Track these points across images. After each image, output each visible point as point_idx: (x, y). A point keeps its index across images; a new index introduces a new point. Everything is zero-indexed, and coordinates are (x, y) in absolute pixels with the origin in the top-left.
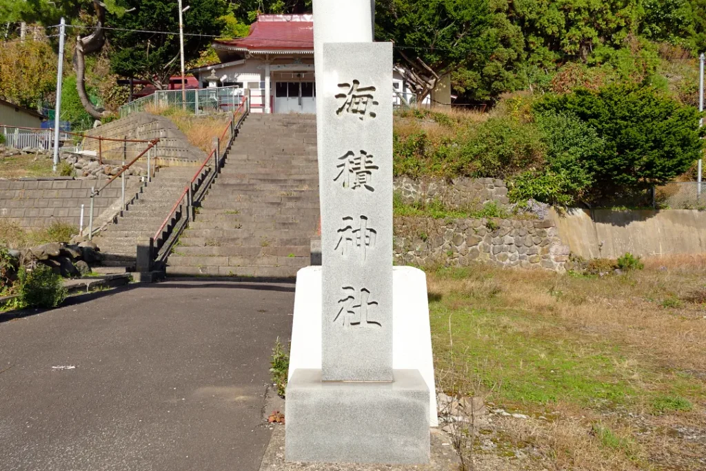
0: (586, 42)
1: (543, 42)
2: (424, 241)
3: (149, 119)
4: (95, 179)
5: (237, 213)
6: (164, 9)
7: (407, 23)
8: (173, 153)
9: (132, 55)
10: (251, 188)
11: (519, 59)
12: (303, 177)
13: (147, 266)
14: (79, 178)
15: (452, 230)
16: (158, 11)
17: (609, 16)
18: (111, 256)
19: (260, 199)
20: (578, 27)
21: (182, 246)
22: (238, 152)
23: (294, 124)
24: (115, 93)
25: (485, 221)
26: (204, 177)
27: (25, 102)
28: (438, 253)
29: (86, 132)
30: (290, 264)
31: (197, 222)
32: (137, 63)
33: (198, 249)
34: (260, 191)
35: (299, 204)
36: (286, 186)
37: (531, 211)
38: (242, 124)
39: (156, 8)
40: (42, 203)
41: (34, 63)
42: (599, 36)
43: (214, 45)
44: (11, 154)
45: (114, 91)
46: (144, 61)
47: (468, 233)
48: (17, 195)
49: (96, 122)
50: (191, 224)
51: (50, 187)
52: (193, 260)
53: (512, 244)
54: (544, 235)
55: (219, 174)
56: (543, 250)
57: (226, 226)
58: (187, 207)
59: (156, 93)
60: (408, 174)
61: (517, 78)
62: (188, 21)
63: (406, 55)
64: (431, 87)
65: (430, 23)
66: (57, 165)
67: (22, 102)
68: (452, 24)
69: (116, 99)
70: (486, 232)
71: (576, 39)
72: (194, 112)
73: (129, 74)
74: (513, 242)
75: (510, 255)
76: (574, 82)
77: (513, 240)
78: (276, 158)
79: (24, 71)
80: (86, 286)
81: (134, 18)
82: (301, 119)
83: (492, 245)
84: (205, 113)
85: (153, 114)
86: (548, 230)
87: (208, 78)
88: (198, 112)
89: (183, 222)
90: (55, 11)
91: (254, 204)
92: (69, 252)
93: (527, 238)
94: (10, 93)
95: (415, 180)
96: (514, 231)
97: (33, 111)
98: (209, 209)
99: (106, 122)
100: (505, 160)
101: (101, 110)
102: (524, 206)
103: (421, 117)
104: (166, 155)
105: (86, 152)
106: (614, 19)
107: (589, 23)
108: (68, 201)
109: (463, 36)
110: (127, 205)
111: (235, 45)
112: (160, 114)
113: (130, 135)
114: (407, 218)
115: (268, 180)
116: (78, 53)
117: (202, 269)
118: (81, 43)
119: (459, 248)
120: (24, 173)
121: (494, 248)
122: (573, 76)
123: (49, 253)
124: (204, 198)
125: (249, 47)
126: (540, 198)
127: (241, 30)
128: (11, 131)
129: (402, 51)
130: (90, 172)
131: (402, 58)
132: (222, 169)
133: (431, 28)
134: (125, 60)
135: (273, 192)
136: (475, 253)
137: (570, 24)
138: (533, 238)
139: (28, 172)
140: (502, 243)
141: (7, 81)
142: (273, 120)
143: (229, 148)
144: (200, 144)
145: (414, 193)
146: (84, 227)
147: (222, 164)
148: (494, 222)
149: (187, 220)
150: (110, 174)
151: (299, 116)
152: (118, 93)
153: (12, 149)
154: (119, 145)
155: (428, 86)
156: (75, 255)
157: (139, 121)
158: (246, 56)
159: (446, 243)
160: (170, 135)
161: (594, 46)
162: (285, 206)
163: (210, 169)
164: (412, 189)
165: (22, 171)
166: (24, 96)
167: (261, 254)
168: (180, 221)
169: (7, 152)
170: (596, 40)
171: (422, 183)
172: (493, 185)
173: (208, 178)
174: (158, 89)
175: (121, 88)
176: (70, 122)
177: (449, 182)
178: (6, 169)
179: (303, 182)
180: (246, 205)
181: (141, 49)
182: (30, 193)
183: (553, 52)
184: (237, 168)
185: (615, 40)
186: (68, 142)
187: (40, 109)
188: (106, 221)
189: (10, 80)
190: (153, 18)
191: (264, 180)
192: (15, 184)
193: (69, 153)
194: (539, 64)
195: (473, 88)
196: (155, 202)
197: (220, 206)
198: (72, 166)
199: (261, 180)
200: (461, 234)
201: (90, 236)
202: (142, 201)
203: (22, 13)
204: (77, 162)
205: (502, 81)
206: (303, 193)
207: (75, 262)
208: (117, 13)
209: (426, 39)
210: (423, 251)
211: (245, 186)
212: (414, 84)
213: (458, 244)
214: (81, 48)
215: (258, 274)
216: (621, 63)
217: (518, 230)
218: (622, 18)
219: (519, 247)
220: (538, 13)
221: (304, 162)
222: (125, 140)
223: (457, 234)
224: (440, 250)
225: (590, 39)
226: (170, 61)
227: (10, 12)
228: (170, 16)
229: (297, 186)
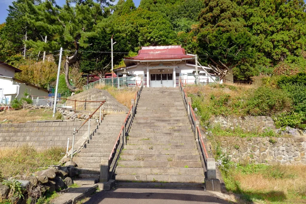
0: (283, 54)
1: (264, 54)
2: (237, 149)
3: (97, 91)
4: (73, 121)
5: (148, 139)
6: (105, 43)
7: (214, 46)
8: (109, 107)
9: (90, 64)
10: (152, 125)
11: (255, 62)
12: (178, 118)
13: (107, 178)
14: (65, 121)
15: (251, 144)
16: (102, 45)
17: (292, 43)
18: (84, 170)
19: (159, 131)
20: (279, 48)
21: (122, 161)
22: (141, 106)
23: (166, 92)
24: (80, 81)
25: (268, 139)
26: (128, 119)
27: (43, 86)
28: (245, 156)
29: (68, 98)
30: (187, 173)
31: (128, 145)
32: (92, 67)
33: (132, 163)
34: (158, 126)
35: (181, 133)
36: (171, 123)
37: (288, 133)
38: (141, 92)
39: (101, 43)
40: (47, 134)
41: (47, 70)
42: (289, 51)
43: (124, 59)
44: (34, 109)
45: (80, 80)
46: (95, 66)
47: (260, 145)
48: (34, 130)
49: (73, 93)
50: (125, 147)
51: (51, 125)
52: (130, 170)
53: (284, 151)
54: (301, 146)
55: (134, 117)
56: (301, 154)
57: (144, 147)
58: (123, 137)
59: (100, 80)
60: (222, 115)
61: (255, 70)
62: (115, 48)
63: (214, 60)
64: (225, 74)
65: (225, 45)
66: (55, 114)
67: (41, 86)
68: (235, 46)
69: (80, 83)
70: (269, 145)
71: (279, 53)
72: (117, 87)
73: (88, 72)
74: (285, 149)
75: (283, 157)
76: (286, 71)
77: (284, 148)
78: (161, 109)
79: (43, 73)
80: (72, 201)
81: (91, 48)
82: (168, 89)
83: (273, 151)
84: (122, 88)
85: (99, 89)
86: (302, 143)
87: (123, 72)
88: (119, 87)
89: (121, 145)
90: (58, 46)
91: (157, 134)
92: (61, 172)
93: (292, 148)
94: (37, 82)
95: (226, 117)
96: (284, 144)
97: (45, 90)
98: (133, 137)
99: (77, 93)
100: (271, 107)
101: (75, 88)
102: (285, 130)
103: (223, 88)
104: (106, 108)
105: (68, 107)
106: (295, 44)
107: (283, 46)
108: (59, 132)
109: (240, 51)
110: (91, 136)
111: (133, 59)
112: (102, 89)
113: (88, 98)
114: (226, 137)
115: (161, 120)
116: (67, 63)
117: (137, 177)
118: (68, 59)
119: (256, 153)
120: (39, 118)
121: (274, 153)
122: (285, 68)
123: (49, 177)
124: (129, 131)
125: (140, 60)
126: (291, 126)
127: (132, 54)
128: (35, 98)
129: (212, 58)
130: (70, 117)
131: (212, 61)
132: (135, 115)
133: (225, 47)
134: (87, 66)
135: (165, 127)
136: (265, 156)
137: (275, 47)
138: (295, 147)
139: (41, 117)
140: (278, 150)
141: (36, 77)
142: (155, 90)
143: (137, 104)
144: (123, 102)
145: (226, 124)
146: (69, 149)
147: (135, 112)
148: (273, 139)
149: (123, 144)
150: (80, 118)
151: (166, 88)
152: (81, 81)
153: (35, 106)
154: (83, 103)
155: (224, 73)
156: (64, 174)
157: (92, 92)
158: (137, 63)
159: (249, 150)
160: (108, 98)
161: (287, 56)
162: (173, 135)
163: (130, 115)
164: (225, 122)
165: (38, 117)
166: (42, 83)
167: (168, 166)
168: (119, 145)
169: (32, 108)
170: (288, 53)
171: (229, 119)
172: (266, 119)
173: (130, 120)
174: (100, 78)
175: (83, 79)
176: (61, 94)
177: (243, 118)
178: (31, 116)
179: (178, 121)
180: (152, 135)
181: (94, 61)
182: (41, 129)
183: (268, 59)
184: (143, 114)
185: (296, 53)
186: (59, 102)
187: (48, 89)
188: (80, 146)
189: (37, 77)
190: (100, 48)
191: (159, 120)
192: (34, 124)
193: (60, 108)
194: (263, 64)
195: (237, 75)
196: (106, 134)
197: (139, 135)
198: (62, 114)
199: (157, 120)
200: (256, 146)
201: (72, 156)
202: (99, 134)
203: (44, 47)
204: (64, 111)
205: (249, 71)
206: (180, 127)
207: (64, 179)
208: (84, 46)
209: (223, 52)
210: (237, 155)
211: (149, 124)
212: (217, 73)
213: (255, 151)
214: (68, 62)
215: (170, 180)
216: (301, 62)
217: (286, 143)
218: (298, 44)
219: (288, 152)
220: (260, 43)
221: (176, 110)
222: (86, 101)
223: (254, 146)
224: (246, 154)
225: (285, 53)
226: (106, 66)
227: (38, 47)
228: (107, 46)
229: (177, 124)
